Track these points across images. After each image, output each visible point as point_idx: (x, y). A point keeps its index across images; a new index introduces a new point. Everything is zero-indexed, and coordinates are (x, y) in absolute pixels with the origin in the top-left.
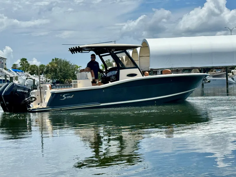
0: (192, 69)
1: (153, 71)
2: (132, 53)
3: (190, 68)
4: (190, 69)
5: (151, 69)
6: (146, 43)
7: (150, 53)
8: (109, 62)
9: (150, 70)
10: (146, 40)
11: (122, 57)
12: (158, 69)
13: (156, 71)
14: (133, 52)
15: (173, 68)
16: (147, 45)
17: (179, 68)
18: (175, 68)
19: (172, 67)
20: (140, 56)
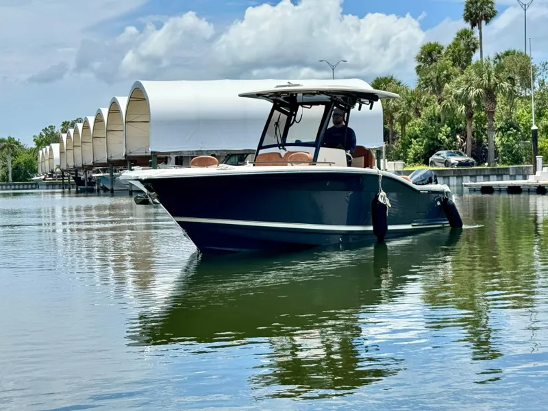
0: (247, 155)
1: (158, 156)
2: (109, 113)
3: (241, 153)
4: (243, 155)
5: (152, 152)
6: (141, 91)
7: (150, 114)
8: (53, 132)
9: (150, 154)
10: (141, 84)
11: (86, 118)
12: (169, 153)
13: (166, 158)
14: (110, 110)
15: (204, 151)
16: (143, 95)
17: (216, 151)
19: (202, 149)
20: (128, 122)
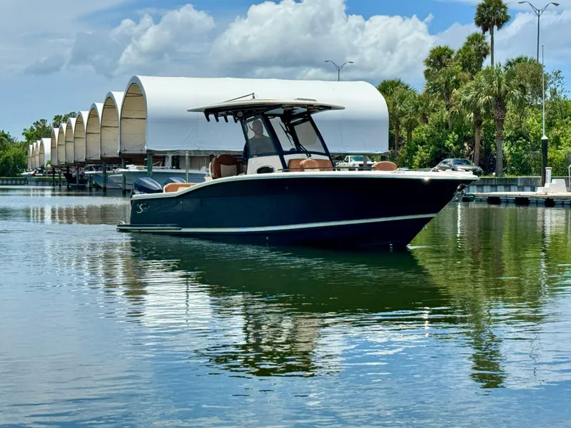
2: (104, 108)
5: (148, 151)
6: (138, 86)
7: (146, 111)
8: (44, 126)
9: (146, 152)
10: (138, 79)
11: (80, 113)
12: (165, 152)
13: (164, 157)
14: (105, 105)
15: (203, 151)
16: (140, 91)
17: (216, 151)
18: (206, 151)
19: (200, 149)
20: (124, 118)
